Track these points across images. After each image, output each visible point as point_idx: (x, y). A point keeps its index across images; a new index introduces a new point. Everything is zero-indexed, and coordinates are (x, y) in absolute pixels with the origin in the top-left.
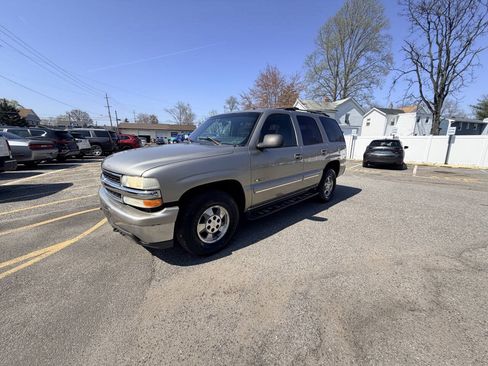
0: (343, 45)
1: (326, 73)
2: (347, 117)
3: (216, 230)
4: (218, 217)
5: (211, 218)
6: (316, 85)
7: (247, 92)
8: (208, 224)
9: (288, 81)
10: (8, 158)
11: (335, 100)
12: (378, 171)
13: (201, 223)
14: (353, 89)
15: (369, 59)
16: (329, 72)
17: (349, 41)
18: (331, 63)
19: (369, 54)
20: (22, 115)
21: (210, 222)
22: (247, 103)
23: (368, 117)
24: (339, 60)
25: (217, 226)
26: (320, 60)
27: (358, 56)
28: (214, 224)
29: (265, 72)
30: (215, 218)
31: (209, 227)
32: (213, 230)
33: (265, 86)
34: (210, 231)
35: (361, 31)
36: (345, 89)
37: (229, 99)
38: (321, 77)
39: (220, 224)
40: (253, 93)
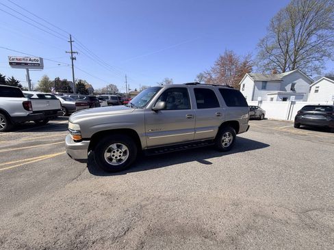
0: (293, 27)
1: (277, 52)
2: (293, 85)
3: (119, 158)
4: (120, 150)
5: (115, 150)
6: (266, 61)
7: (209, 69)
8: (112, 154)
9: (242, 60)
10: (60, 110)
11: (284, 72)
12: (307, 132)
13: (108, 152)
14: (302, 62)
15: (320, 36)
16: (279, 51)
17: (300, 24)
18: (282, 43)
19: (320, 32)
20: (87, 88)
21: (114, 152)
22: (209, 77)
23: (317, 85)
24: (288, 40)
25: (120, 156)
26: (272, 42)
27: (309, 35)
28: (117, 154)
29: (223, 55)
30: (118, 151)
31: (113, 156)
32: (116, 157)
33: (223, 65)
34: (114, 158)
35: (313, 14)
36: (295, 62)
37: (199, 74)
38: (271, 55)
39: (122, 154)
40: (214, 70)
